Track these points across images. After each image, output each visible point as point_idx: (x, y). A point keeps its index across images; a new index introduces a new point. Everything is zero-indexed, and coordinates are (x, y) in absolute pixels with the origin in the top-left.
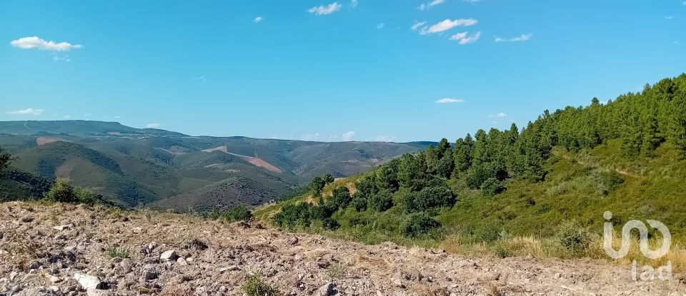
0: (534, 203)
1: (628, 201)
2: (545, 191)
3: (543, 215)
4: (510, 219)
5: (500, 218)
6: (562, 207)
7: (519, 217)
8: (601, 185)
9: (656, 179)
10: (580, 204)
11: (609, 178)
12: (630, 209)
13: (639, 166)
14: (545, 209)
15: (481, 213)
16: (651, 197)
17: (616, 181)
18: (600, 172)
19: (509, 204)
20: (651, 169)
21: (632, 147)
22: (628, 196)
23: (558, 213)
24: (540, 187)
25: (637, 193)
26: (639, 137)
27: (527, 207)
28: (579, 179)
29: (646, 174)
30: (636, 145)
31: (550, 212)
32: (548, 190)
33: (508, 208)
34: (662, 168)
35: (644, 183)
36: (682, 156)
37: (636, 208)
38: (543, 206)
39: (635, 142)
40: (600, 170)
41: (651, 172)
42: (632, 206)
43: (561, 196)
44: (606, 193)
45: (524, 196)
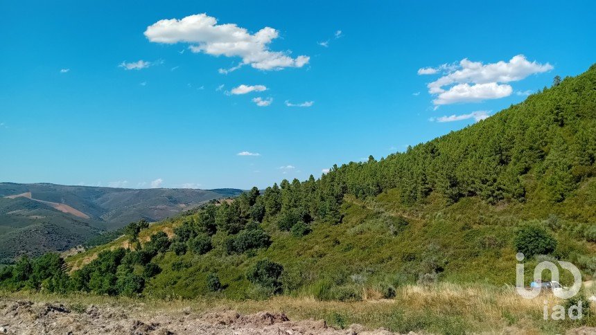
0: (339, 243)
1: (415, 239)
2: (345, 231)
3: (348, 253)
4: (321, 257)
5: (313, 257)
6: (363, 246)
7: (328, 255)
8: (392, 226)
9: (433, 222)
10: (377, 243)
11: (397, 221)
12: (419, 246)
13: (417, 210)
14: (349, 248)
15: (295, 252)
16: (434, 236)
17: (403, 224)
18: (388, 215)
19: (317, 243)
20: (427, 213)
21: (409, 196)
22: (414, 235)
23: (361, 251)
24: (340, 228)
25: (421, 233)
26: (414, 188)
27: (334, 246)
28: (371, 221)
29: (423, 217)
30: (412, 194)
31: (354, 250)
32: (348, 230)
33: (317, 248)
34: (436, 213)
35: (424, 225)
36: (449, 203)
37: (424, 245)
38: (348, 245)
39: (411, 192)
40: (387, 214)
41: (427, 216)
42: (420, 243)
43: (359, 236)
44: (396, 233)
45: (328, 236)
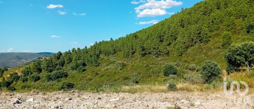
0: (98, 74)
1: (128, 71)
2: (101, 69)
3: (102, 78)
4: (90, 80)
5: (87, 80)
6: (108, 75)
7: (93, 79)
8: (119, 67)
9: (135, 64)
10: (114, 73)
11: (122, 64)
12: (130, 74)
13: (129, 60)
14: (102, 76)
15: (79, 79)
16: (135, 70)
17: (124, 65)
19: (89, 75)
20: (133, 61)
21: (126, 54)
22: (128, 70)
23: (107, 77)
24: (99, 68)
25: (131, 69)
26: (129, 51)
27: (96, 76)
28: (111, 65)
29: (132, 63)
30: (128, 54)
31: (104, 77)
32: (102, 69)
33: (88, 77)
34: (136, 61)
35: (132, 66)
36: (141, 57)
39: (127, 53)
40: (118, 62)
41: (133, 62)
42: (130, 73)
43: (106, 71)
44: (121, 69)
45: (93, 72)
